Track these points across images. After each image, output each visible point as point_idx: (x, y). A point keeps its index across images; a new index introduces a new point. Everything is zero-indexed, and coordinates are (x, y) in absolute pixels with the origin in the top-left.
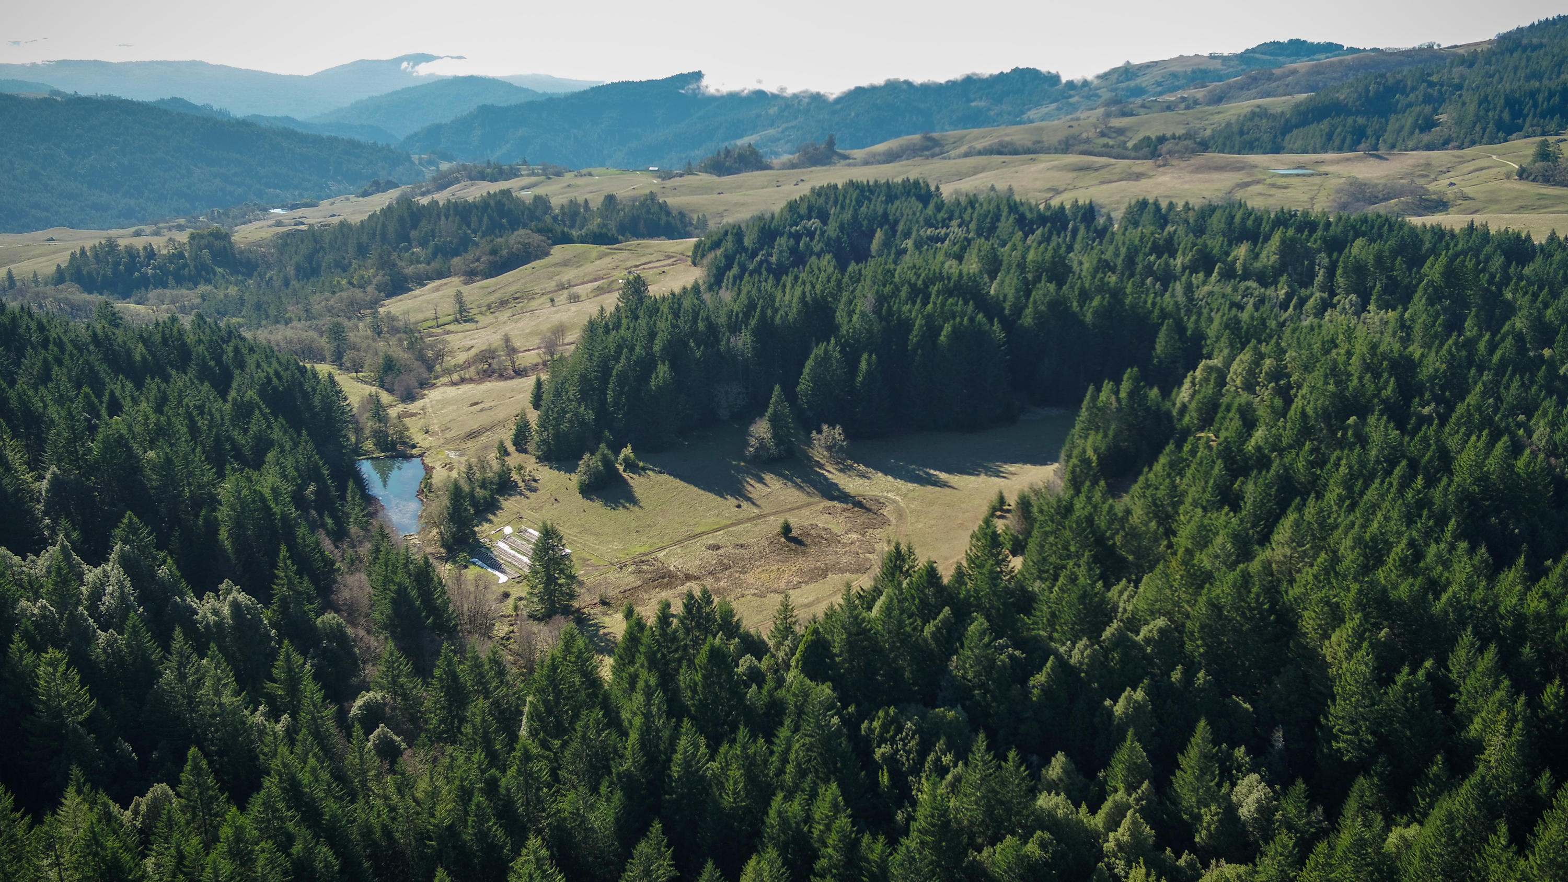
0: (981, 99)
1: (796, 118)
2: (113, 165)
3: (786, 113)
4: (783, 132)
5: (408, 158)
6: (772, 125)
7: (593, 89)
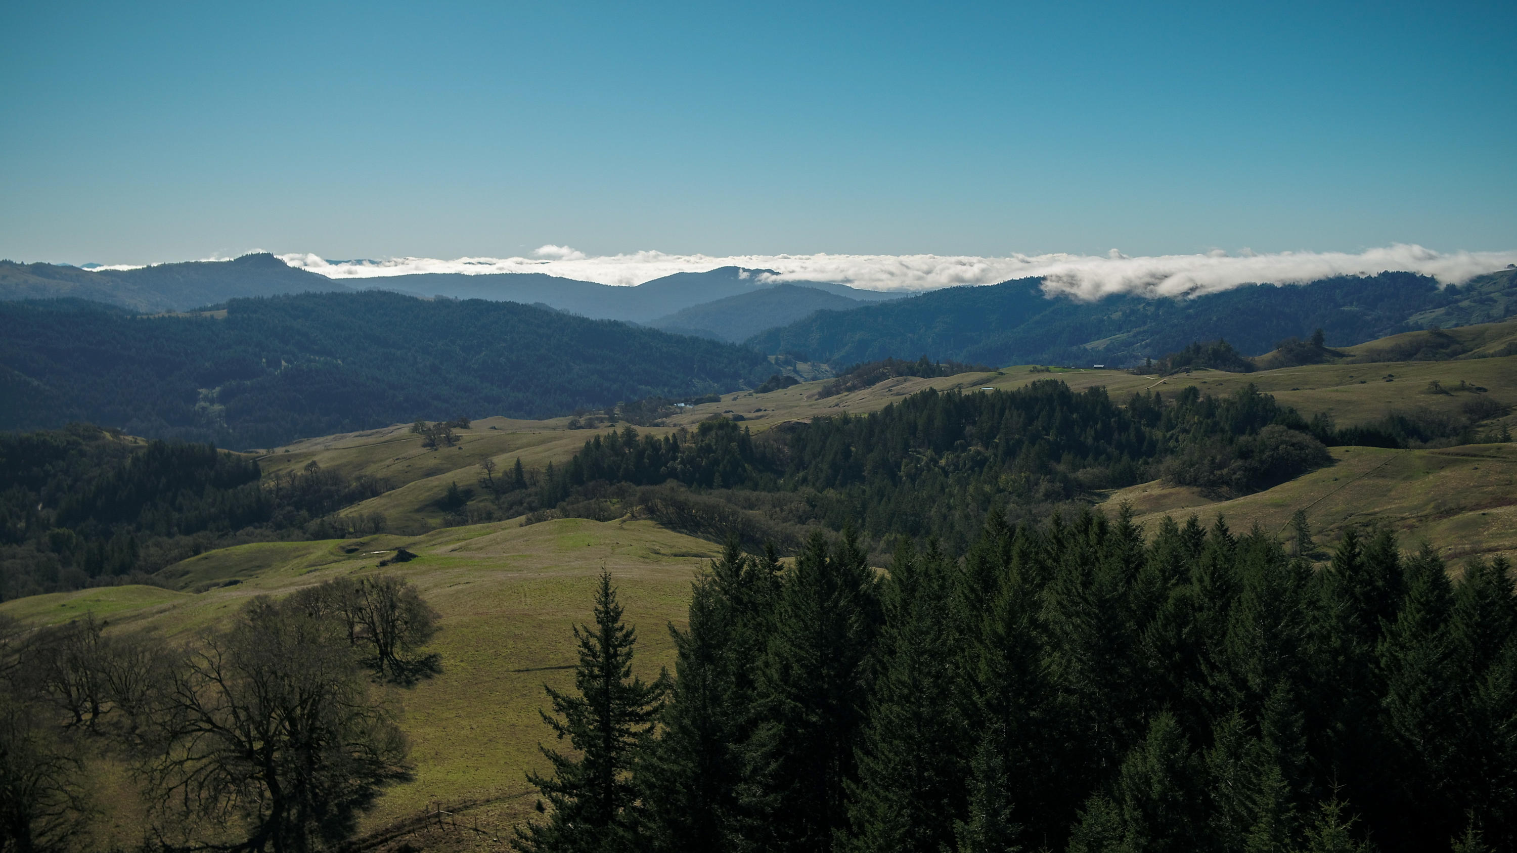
0: (1351, 304)
1: (1145, 323)
2: (502, 360)
3: (1133, 318)
4: (1135, 336)
5: (765, 359)
6: (1119, 329)
7: (925, 295)
